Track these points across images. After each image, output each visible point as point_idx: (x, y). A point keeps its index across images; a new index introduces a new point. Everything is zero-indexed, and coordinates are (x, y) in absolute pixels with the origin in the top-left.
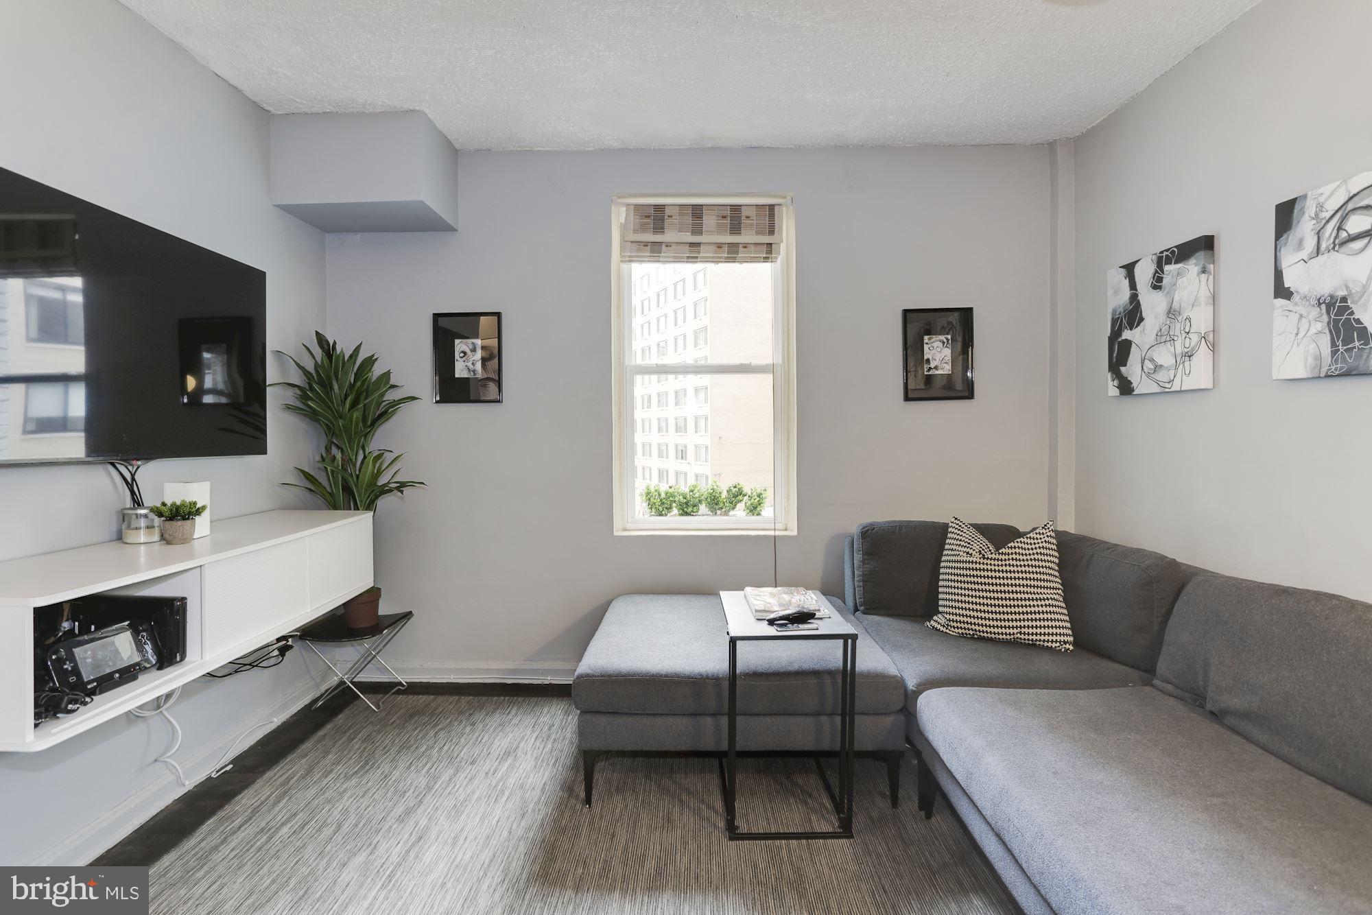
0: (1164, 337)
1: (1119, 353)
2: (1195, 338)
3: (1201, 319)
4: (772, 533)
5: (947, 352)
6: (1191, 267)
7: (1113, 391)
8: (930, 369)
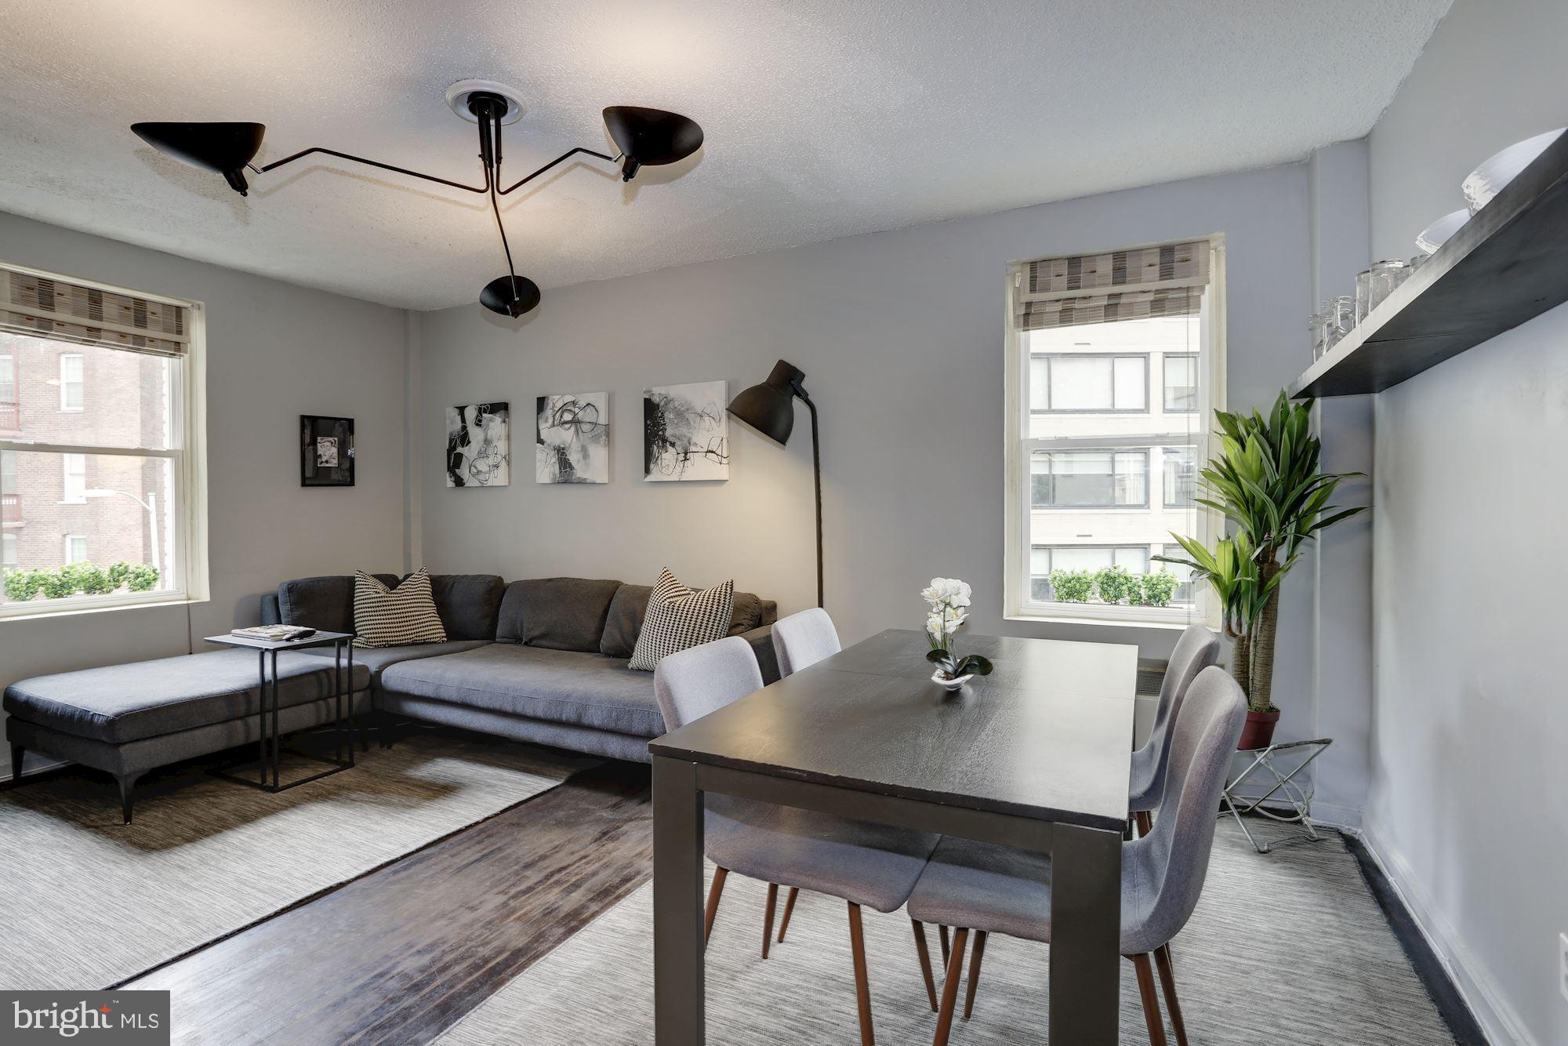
0: (483, 455)
1: (454, 462)
2: (500, 458)
3: (501, 447)
4: (185, 602)
5: (334, 450)
7: (450, 483)
8: (322, 462)
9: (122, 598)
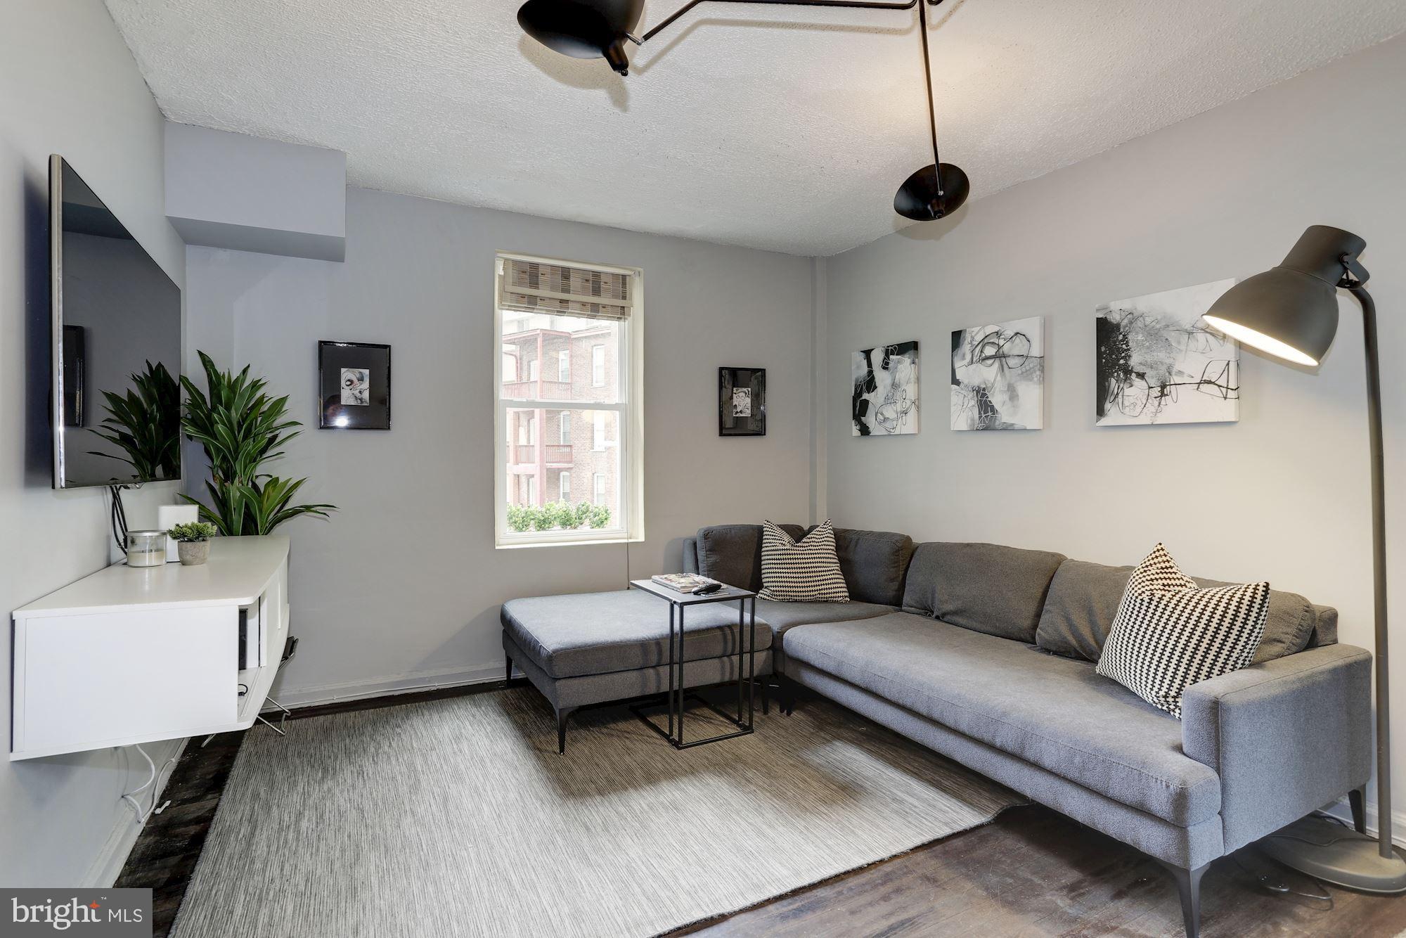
0: (889, 400)
1: (860, 409)
2: (909, 403)
3: (911, 391)
4: (626, 541)
5: (748, 400)
6: (906, 360)
7: (855, 431)
8: (737, 412)
9: (584, 535)
